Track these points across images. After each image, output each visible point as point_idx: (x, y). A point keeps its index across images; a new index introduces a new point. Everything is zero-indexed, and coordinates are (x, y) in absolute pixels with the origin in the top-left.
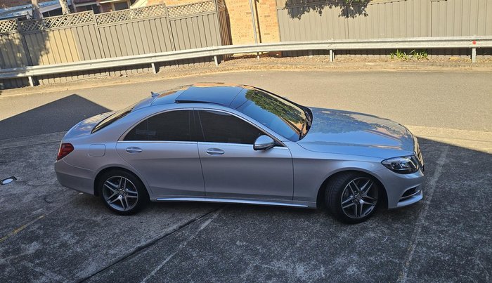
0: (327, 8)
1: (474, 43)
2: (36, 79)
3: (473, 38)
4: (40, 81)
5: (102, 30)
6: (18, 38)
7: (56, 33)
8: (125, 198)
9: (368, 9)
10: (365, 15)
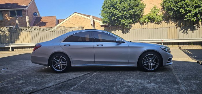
0: (117, 31)
1: (163, 41)
2: (13, 48)
3: (162, 39)
4: (14, 49)
5: (41, 33)
6: (9, 34)
7: (24, 33)
8: (61, 65)
9: (130, 31)
10: (129, 33)
